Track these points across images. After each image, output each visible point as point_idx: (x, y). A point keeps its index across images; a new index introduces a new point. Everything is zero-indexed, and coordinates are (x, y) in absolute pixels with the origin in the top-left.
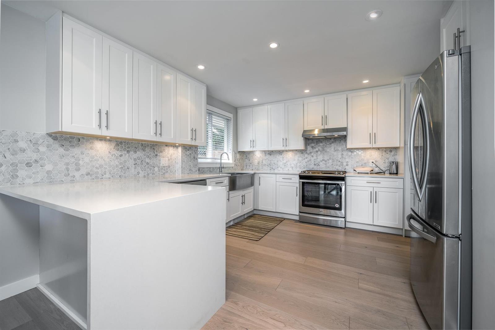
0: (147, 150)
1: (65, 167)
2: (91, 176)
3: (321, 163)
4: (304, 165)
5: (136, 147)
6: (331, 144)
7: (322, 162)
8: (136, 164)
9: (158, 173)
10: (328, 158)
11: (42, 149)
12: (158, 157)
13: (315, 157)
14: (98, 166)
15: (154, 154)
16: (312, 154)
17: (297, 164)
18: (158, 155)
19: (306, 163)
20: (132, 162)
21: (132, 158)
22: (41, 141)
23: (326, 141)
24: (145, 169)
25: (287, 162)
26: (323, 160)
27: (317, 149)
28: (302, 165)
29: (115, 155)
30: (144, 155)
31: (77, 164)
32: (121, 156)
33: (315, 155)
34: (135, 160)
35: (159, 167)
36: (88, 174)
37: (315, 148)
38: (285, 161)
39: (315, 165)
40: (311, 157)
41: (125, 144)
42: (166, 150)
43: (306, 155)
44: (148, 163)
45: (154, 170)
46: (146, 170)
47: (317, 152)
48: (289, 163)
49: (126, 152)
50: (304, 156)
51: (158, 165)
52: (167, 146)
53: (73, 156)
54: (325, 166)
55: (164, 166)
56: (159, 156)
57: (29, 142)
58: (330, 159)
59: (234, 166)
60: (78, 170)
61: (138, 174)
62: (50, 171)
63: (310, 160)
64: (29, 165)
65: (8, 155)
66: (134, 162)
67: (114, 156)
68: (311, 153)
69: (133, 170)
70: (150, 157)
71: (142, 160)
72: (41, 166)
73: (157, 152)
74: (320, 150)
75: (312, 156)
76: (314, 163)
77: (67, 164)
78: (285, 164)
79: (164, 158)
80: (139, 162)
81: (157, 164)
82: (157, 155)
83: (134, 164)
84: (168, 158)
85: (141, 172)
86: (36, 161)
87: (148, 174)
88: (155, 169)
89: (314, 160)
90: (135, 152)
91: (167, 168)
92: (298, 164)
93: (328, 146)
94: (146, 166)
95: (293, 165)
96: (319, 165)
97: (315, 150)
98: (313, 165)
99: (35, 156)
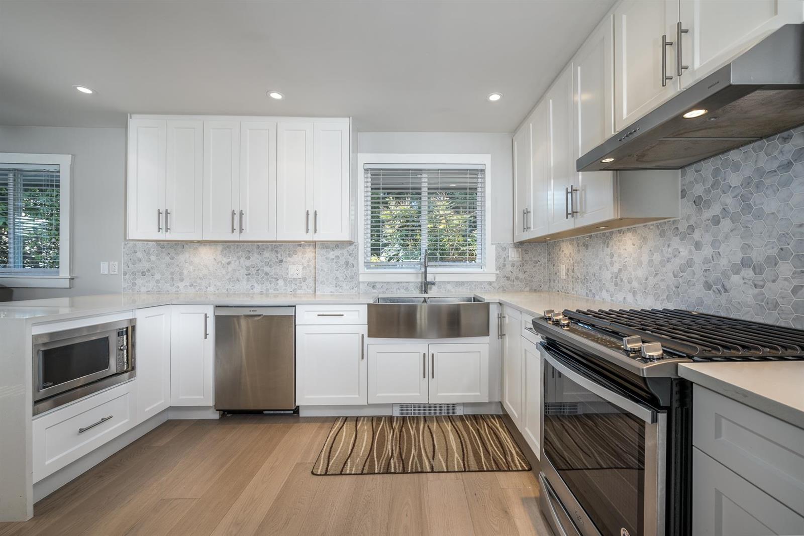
0: (267, 254)
1: (170, 277)
2: (195, 287)
3: (735, 279)
4: (668, 286)
5: (249, 251)
6: (789, 164)
7: (737, 273)
8: (250, 274)
9: (284, 288)
10: (774, 252)
11: (153, 258)
12: (283, 264)
13: (707, 251)
14: (201, 275)
15: (277, 259)
16: (696, 235)
17: (646, 280)
18: (284, 260)
19: (675, 276)
20: (243, 271)
21: (244, 267)
22: (152, 250)
23: (762, 154)
24: (263, 282)
25: (620, 270)
26: (745, 263)
27: (716, 210)
28: (663, 286)
29: (222, 263)
30: (262, 262)
31: (181, 274)
32: (229, 263)
33: (708, 238)
34: (248, 268)
35: (285, 280)
36: (191, 285)
37: (708, 204)
38: (615, 269)
39: (708, 286)
40: (693, 248)
41: (234, 248)
42: (299, 253)
43: (676, 242)
44: (267, 274)
45: (277, 284)
46: (263, 284)
47: (716, 221)
48: (624, 276)
49: (235, 258)
50: (669, 246)
51: (284, 277)
52: (300, 245)
53: (178, 265)
54: (755, 297)
55: (294, 278)
56: (286, 262)
57: (144, 252)
58: (782, 259)
59: (494, 280)
60: (182, 280)
61: (252, 289)
62: (158, 280)
63: (690, 263)
64: (143, 274)
65: (130, 265)
66: (246, 272)
67: (220, 264)
68: (692, 228)
69: (245, 282)
70: (271, 265)
71: (258, 268)
72: (152, 275)
73: (282, 256)
74: (731, 210)
75: (698, 246)
76: (703, 279)
77: (172, 273)
78: (616, 278)
79: (294, 265)
80: (253, 271)
81: (282, 275)
82: (281, 261)
83: (246, 275)
84: (303, 265)
85: (256, 285)
86: (148, 270)
87: (267, 290)
88: (278, 282)
89: (706, 261)
90: (248, 258)
91: (300, 281)
92: (652, 281)
93: (767, 182)
94: (263, 277)
95: (635, 284)
96: (726, 291)
97: (708, 214)
98: (700, 286)
99: (148, 266)
